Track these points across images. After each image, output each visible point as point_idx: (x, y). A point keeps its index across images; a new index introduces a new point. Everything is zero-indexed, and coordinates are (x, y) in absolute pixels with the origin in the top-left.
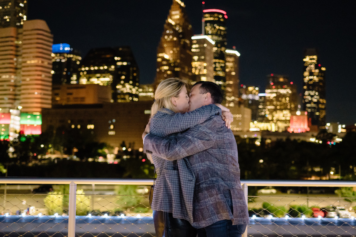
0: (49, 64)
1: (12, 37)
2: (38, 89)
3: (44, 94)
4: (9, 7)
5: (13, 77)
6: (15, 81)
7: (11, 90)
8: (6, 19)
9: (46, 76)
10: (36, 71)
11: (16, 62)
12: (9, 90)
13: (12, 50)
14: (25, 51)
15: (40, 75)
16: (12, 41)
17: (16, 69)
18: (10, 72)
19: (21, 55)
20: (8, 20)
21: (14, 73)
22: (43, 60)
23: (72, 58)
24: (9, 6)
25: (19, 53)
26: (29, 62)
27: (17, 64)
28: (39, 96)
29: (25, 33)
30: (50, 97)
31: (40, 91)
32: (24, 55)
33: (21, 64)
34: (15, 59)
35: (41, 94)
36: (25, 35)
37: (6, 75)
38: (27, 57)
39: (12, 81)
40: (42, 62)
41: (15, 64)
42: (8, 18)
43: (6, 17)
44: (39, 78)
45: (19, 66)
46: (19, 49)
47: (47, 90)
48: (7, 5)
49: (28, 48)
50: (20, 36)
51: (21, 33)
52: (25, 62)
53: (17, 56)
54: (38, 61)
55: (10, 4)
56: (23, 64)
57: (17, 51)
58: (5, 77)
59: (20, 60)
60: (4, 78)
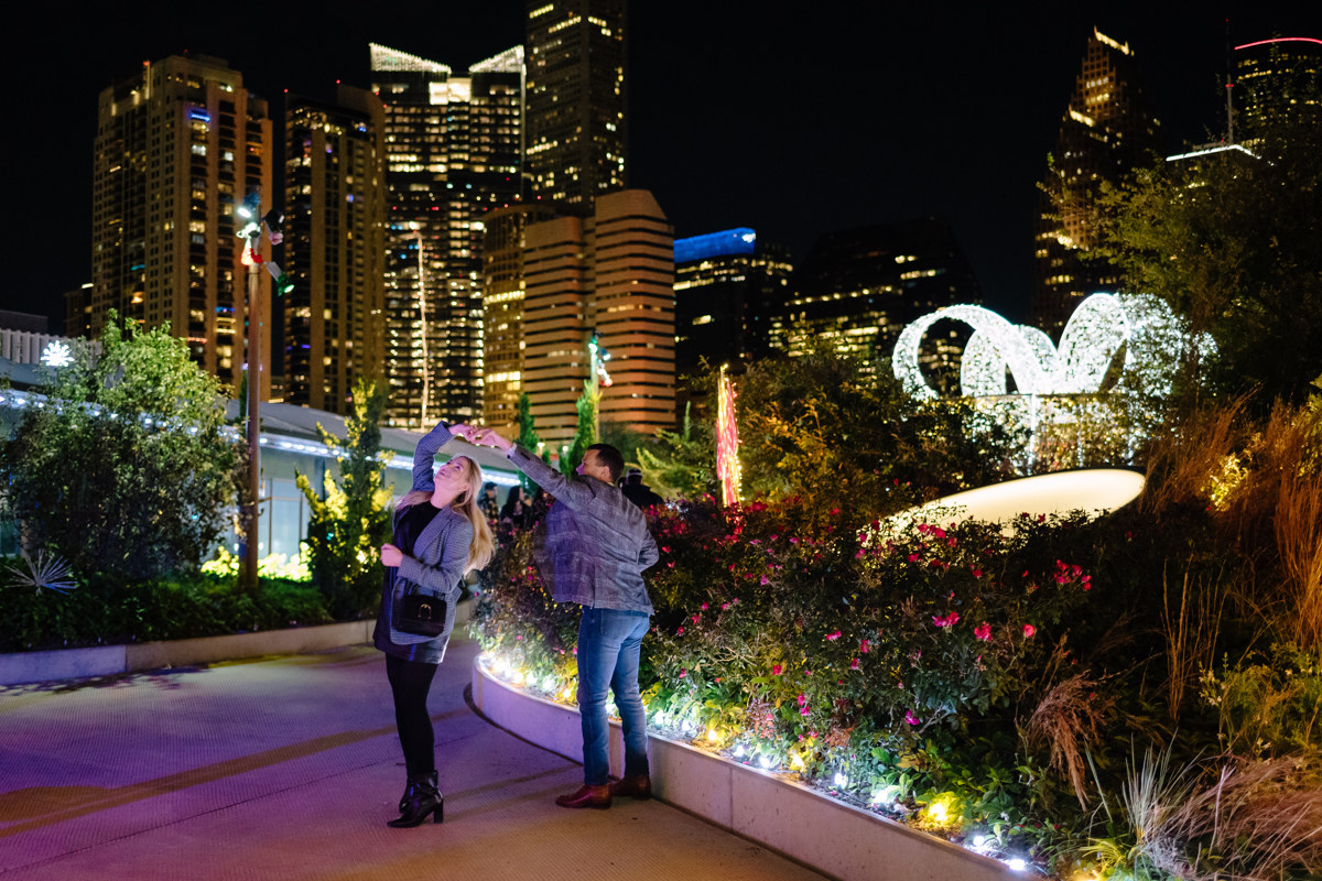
0: (664, 309)
1: (570, 243)
2: (636, 384)
3: (655, 397)
4: (575, 139)
5: (575, 353)
6: (580, 365)
7: (573, 389)
8: (571, 175)
9: (657, 346)
10: (632, 332)
11: (582, 310)
12: (570, 389)
13: (570, 279)
14: (600, 280)
15: (644, 345)
16: (570, 255)
17: (583, 329)
18: (568, 340)
19: (592, 292)
20: (575, 178)
21: (579, 341)
22: (650, 300)
23: (765, 267)
24: (578, 135)
25: (590, 286)
26: (612, 310)
27: (584, 318)
28: (642, 403)
29: (600, 230)
30: (671, 405)
31: (642, 390)
32: (600, 292)
33: (592, 317)
34: (579, 304)
35: (646, 397)
36: (599, 236)
37: (558, 351)
38: (608, 297)
39: (575, 364)
40: (647, 307)
41: (580, 317)
42: (574, 173)
43: (572, 170)
44: (640, 351)
45: (590, 323)
46: (589, 274)
47: (664, 385)
48: (571, 133)
49: (608, 272)
50: (589, 238)
51: (593, 231)
52: (605, 310)
53: (583, 293)
54: (637, 307)
55: (579, 129)
56: (600, 317)
57: (582, 280)
58: (556, 354)
59: (593, 304)
60: (554, 358)
